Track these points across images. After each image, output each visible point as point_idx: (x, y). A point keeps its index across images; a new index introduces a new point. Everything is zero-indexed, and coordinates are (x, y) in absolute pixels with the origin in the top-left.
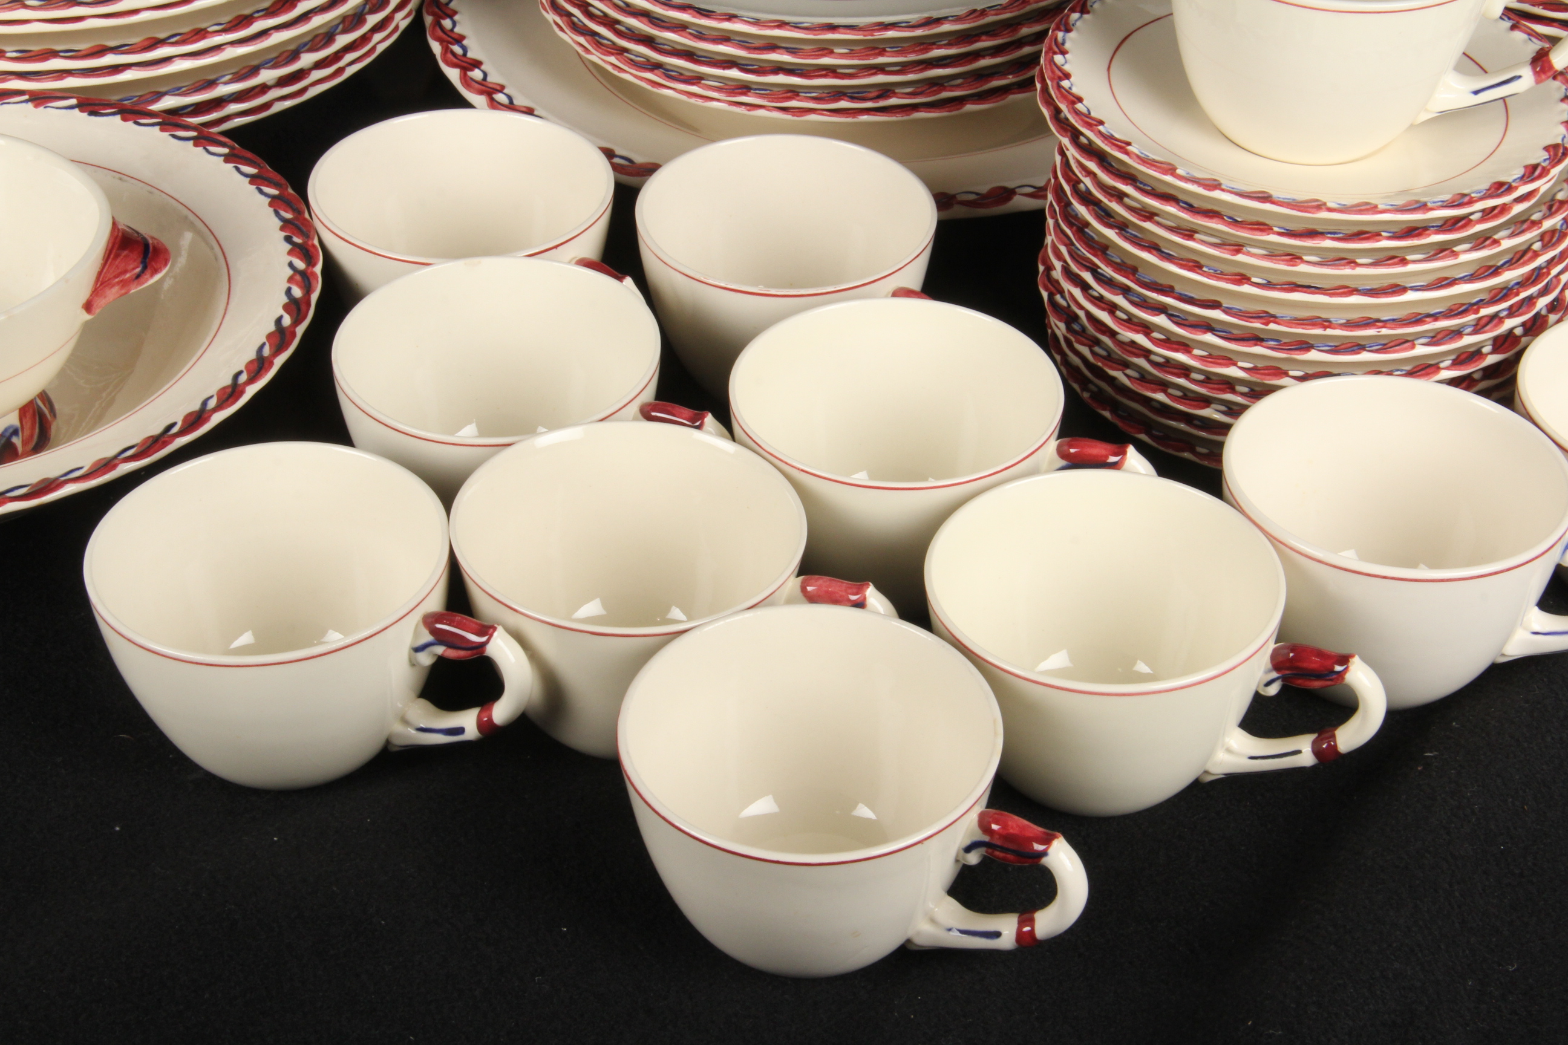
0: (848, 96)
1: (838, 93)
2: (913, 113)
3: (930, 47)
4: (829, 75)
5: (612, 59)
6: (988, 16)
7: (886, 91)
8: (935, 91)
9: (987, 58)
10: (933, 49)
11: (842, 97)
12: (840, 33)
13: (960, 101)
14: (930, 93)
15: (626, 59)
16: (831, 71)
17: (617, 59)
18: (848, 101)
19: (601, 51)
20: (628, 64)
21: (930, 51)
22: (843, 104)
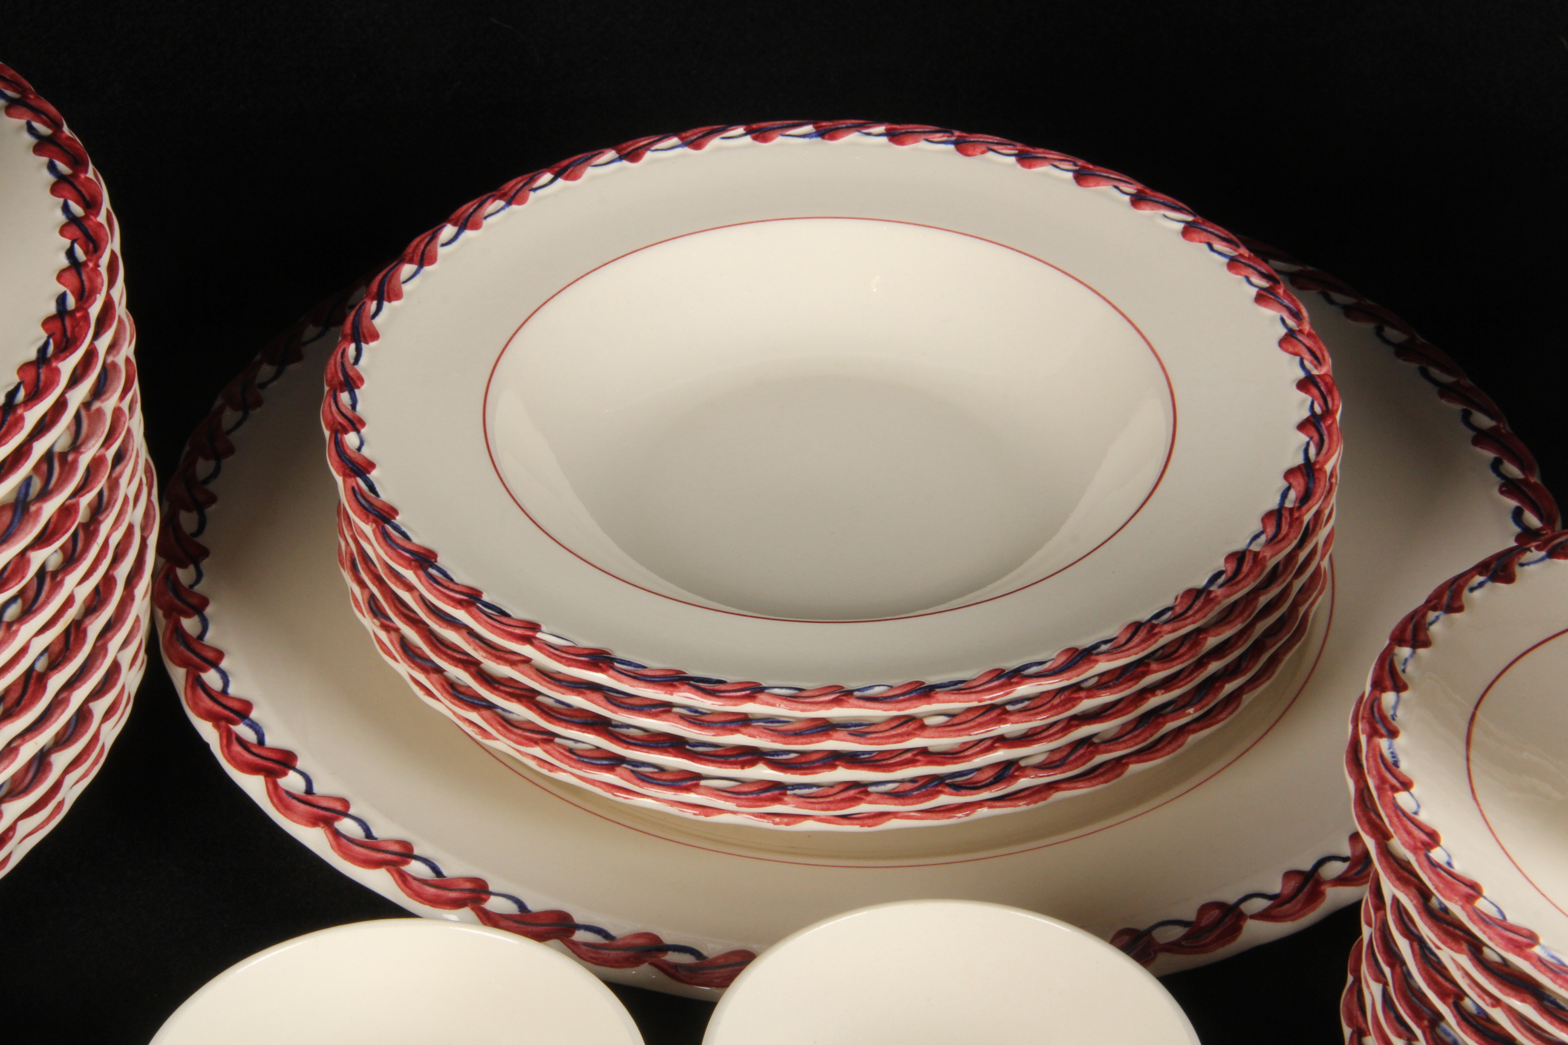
0: (949, 785)
1: (932, 785)
2: (1050, 795)
3: (1076, 696)
4: (918, 761)
5: (537, 751)
6: (1162, 637)
7: (1006, 771)
8: (1082, 755)
9: (1159, 692)
10: (1081, 699)
11: (940, 788)
12: (939, 702)
13: (1120, 764)
14: (1076, 760)
15: (562, 751)
16: (925, 755)
17: (547, 752)
18: (951, 794)
19: (514, 737)
20: (566, 760)
21: (1078, 704)
22: (945, 799)
